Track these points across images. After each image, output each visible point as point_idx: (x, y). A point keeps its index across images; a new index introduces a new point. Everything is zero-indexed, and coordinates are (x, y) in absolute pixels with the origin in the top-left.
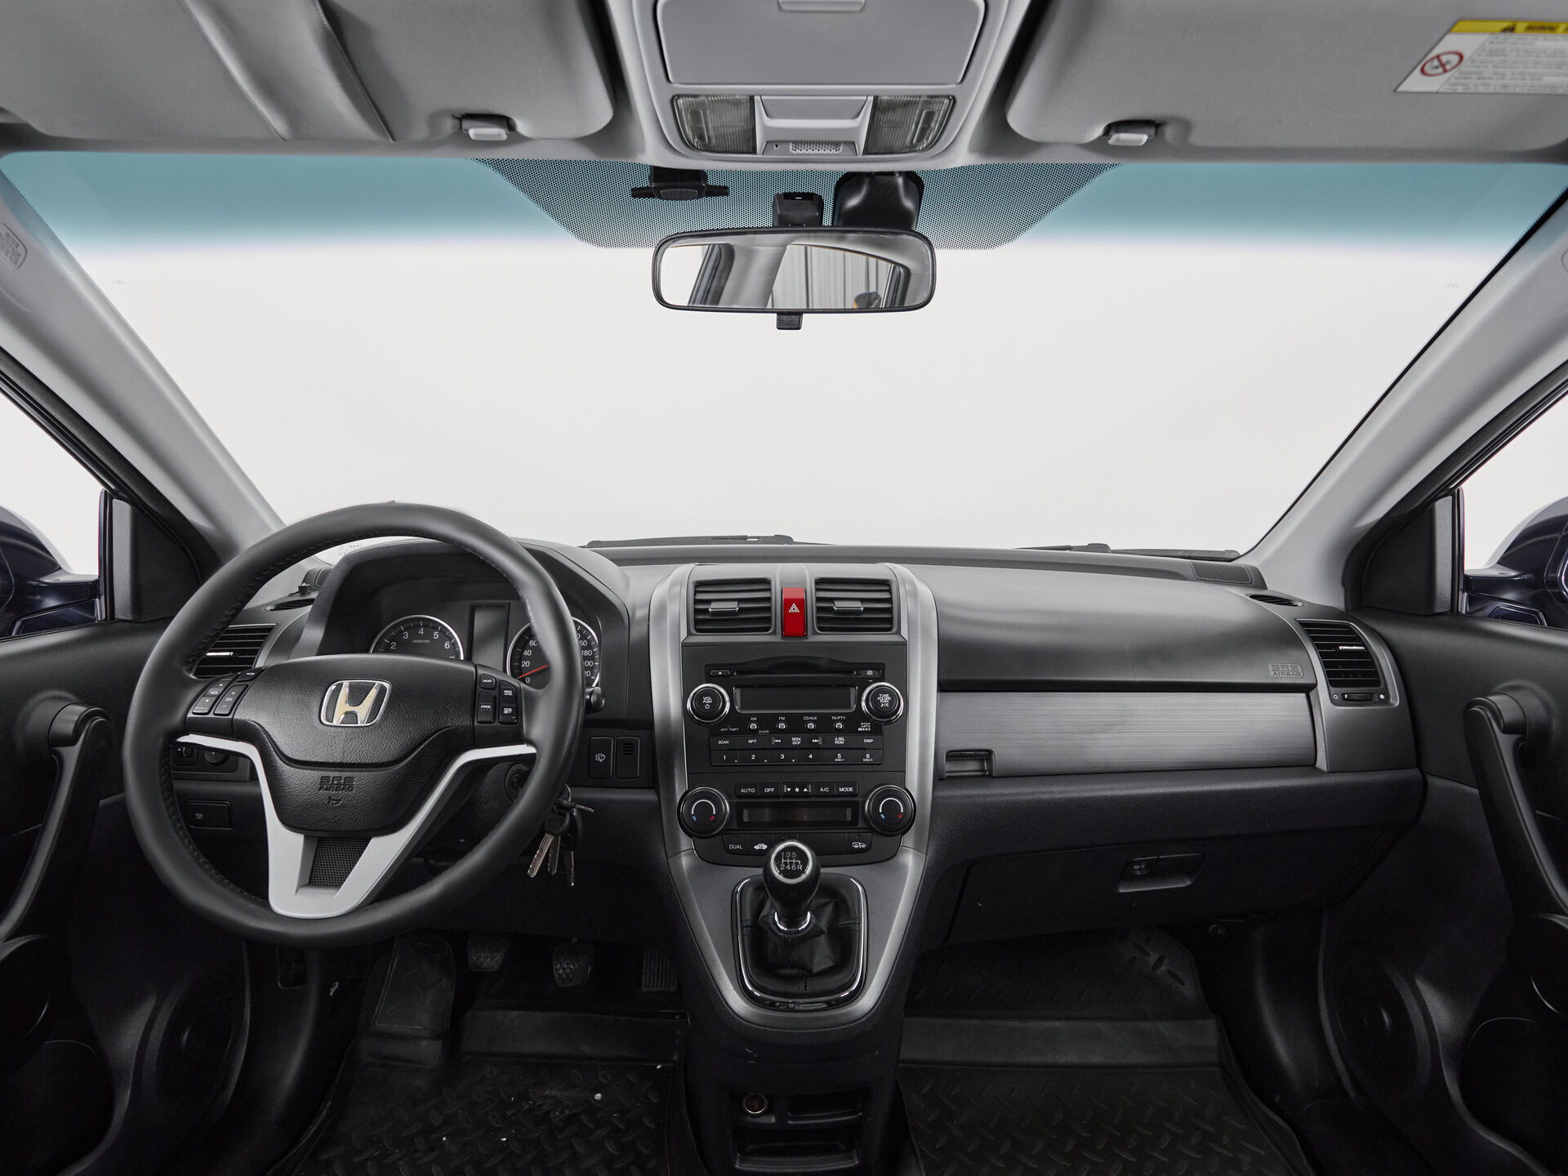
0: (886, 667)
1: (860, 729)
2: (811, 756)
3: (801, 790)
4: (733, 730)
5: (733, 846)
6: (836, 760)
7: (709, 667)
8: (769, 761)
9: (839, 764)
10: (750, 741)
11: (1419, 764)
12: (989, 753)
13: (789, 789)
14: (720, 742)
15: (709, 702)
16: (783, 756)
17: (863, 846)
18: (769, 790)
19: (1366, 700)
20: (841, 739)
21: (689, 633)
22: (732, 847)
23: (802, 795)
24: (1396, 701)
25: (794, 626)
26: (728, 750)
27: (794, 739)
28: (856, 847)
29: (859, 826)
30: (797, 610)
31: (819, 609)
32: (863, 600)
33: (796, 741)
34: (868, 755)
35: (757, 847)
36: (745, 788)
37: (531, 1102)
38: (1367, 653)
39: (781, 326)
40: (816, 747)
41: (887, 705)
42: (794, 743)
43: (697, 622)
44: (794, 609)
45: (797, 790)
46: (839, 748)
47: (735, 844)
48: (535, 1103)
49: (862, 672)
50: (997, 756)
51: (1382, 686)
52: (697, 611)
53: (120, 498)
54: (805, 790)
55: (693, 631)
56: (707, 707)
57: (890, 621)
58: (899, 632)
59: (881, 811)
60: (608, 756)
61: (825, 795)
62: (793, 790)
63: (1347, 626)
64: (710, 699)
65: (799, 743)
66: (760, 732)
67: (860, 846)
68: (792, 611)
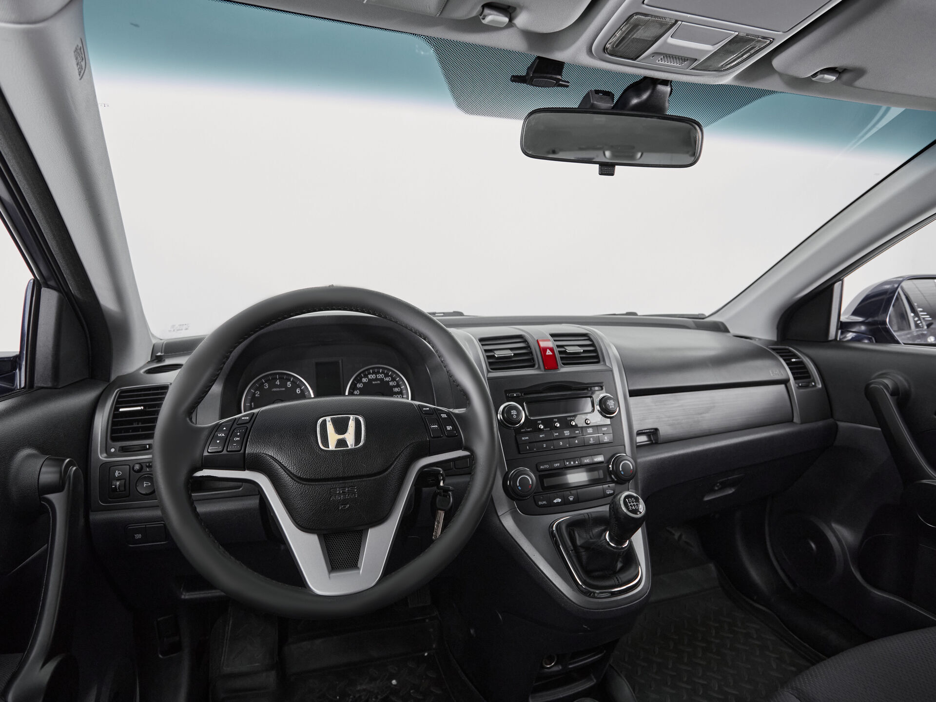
0: (604, 385)
2: (577, 442)
3: (574, 463)
4: (529, 430)
5: (541, 503)
6: (591, 442)
7: (506, 392)
8: (554, 447)
9: (592, 444)
10: (541, 436)
11: (832, 416)
12: (656, 430)
13: (568, 463)
14: (523, 438)
15: (515, 413)
16: (561, 443)
17: (612, 492)
18: (556, 465)
19: (807, 386)
21: (488, 372)
22: (540, 503)
24: (820, 386)
25: (550, 363)
26: (530, 443)
27: (565, 432)
28: (608, 493)
29: (608, 480)
30: (551, 353)
31: (560, 352)
32: (580, 346)
33: (567, 433)
34: (606, 438)
35: (555, 501)
36: (543, 465)
37: (351, 697)
38: (802, 363)
39: (602, 173)
41: (613, 407)
42: (566, 435)
43: (490, 364)
44: (549, 353)
45: (572, 463)
47: (542, 501)
49: (593, 389)
50: (660, 431)
51: (812, 378)
52: (488, 357)
53: (49, 287)
54: (577, 462)
55: (489, 369)
56: (515, 417)
57: (597, 357)
58: (605, 364)
59: (621, 470)
61: (588, 464)
62: (570, 463)
63: (788, 349)
64: (515, 411)
65: (569, 434)
66: (545, 429)
67: (610, 492)
68: (547, 354)
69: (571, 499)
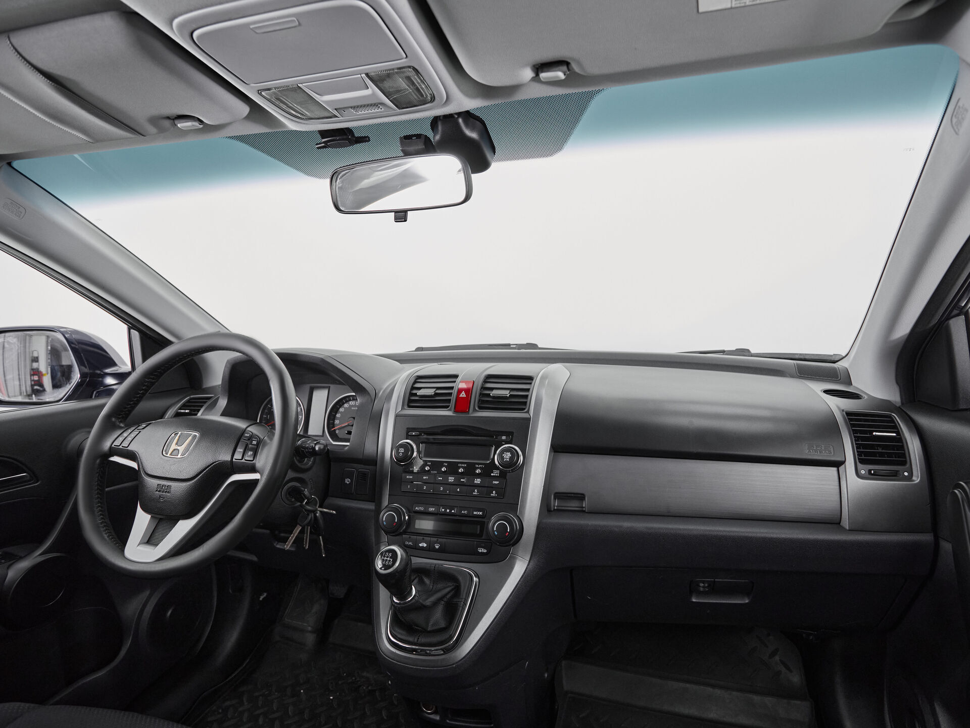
0: (515, 435)
1: (492, 474)
2: (458, 490)
3: (450, 511)
6: (474, 493)
7: (408, 430)
8: (433, 491)
9: (475, 496)
10: (425, 478)
11: (935, 530)
12: (582, 495)
13: (443, 510)
14: (408, 477)
15: (402, 451)
16: (442, 489)
17: (485, 551)
18: (431, 509)
19: (892, 476)
20: (478, 480)
21: (403, 408)
22: (407, 543)
23: (450, 514)
24: (917, 479)
25: (462, 405)
26: (411, 482)
27: (450, 478)
28: (480, 551)
29: (483, 538)
30: (465, 396)
31: (480, 395)
32: (510, 389)
33: (451, 479)
34: (494, 492)
35: (421, 545)
36: (418, 507)
37: (354, 678)
38: (900, 439)
39: (397, 219)
40: (463, 484)
41: (508, 460)
42: (450, 481)
43: (409, 401)
44: (463, 395)
45: (448, 511)
46: (477, 486)
47: (409, 541)
48: (356, 679)
49: (499, 437)
50: (587, 498)
51: (907, 466)
52: (410, 395)
53: (134, 329)
54: (453, 511)
55: (406, 407)
56: (401, 454)
57: (525, 403)
58: (528, 412)
59: (495, 529)
60: (352, 481)
61: (464, 515)
62: (446, 510)
63: (889, 416)
64: (403, 449)
65: (453, 481)
66: (432, 472)
67: (483, 551)
68: (461, 396)
69: (437, 547)
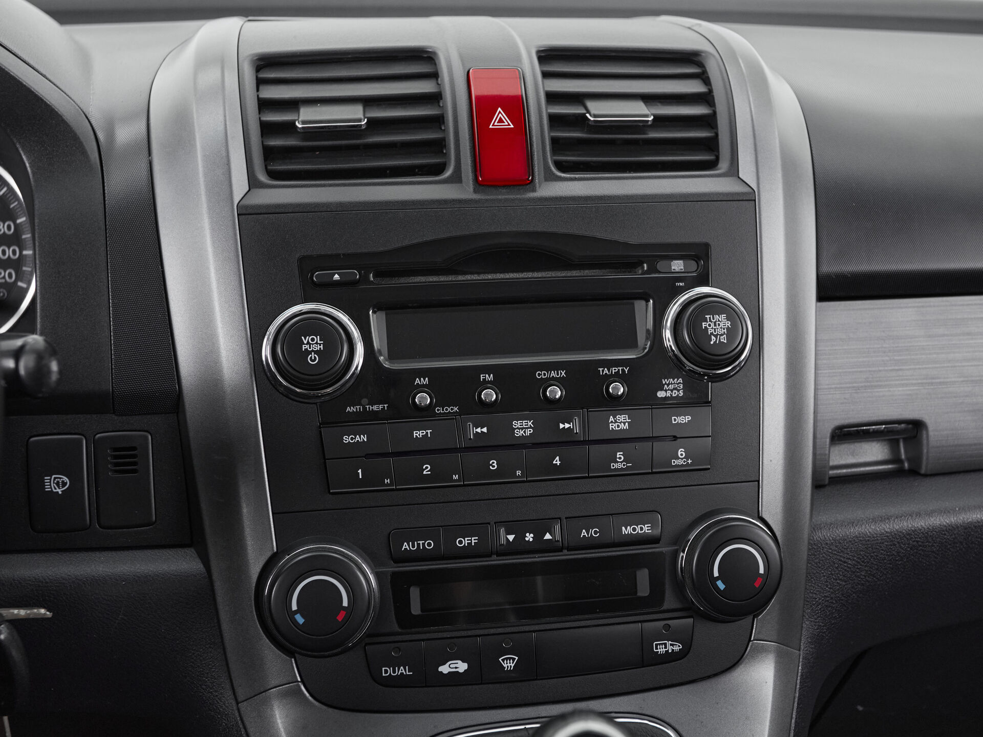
0: (714, 253)
1: (661, 394)
2: (557, 461)
3: (539, 536)
4: (375, 408)
5: (390, 671)
6: (614, 466)
7: (308, 264)
8: (463, 477)
9: (619, 474)
10: (418, 434)
12: (916, 427)
13: (511, 538)
14: (347, 439)
15: (318, 348)
16: (494, 465)
17: (676, 648)
18: (466, 541)
20: (621, 418)
21: (253, 183)
22: (387, 671)
23: (541, 547)
25: (503, 160)
26: (367, 456)
27: (516, 424)
28: (661, 650)
29: (666, 606)
30: (508, 124)
31: (556, 121)
32: (648, 99)
33: (523, 428)
34: (681, 452)
35: (445, 669)
36: (412, 539)
40: (568, 441)
41: (724, 339)
42: (519, 433)
43: (269, 154)
44: (501, 120)
45: (529, 537)
46: (619, 440)
47: (394, 664)
49: (661, 265)
50: (931, 433)
52: (267, 129)
54: (548, 536)
55: (262, 177)
56: (313, 359)
57: (711, 145)
58: (734, 171)
59: (715, 575)
60: (76, 478)
61: (591, 545)
62: (520, 537)
64: (317, 339)
65: (529, 432)
66: (438, 410)
67: (670, 649)
68: (494, 124)
69: (508, 665)
